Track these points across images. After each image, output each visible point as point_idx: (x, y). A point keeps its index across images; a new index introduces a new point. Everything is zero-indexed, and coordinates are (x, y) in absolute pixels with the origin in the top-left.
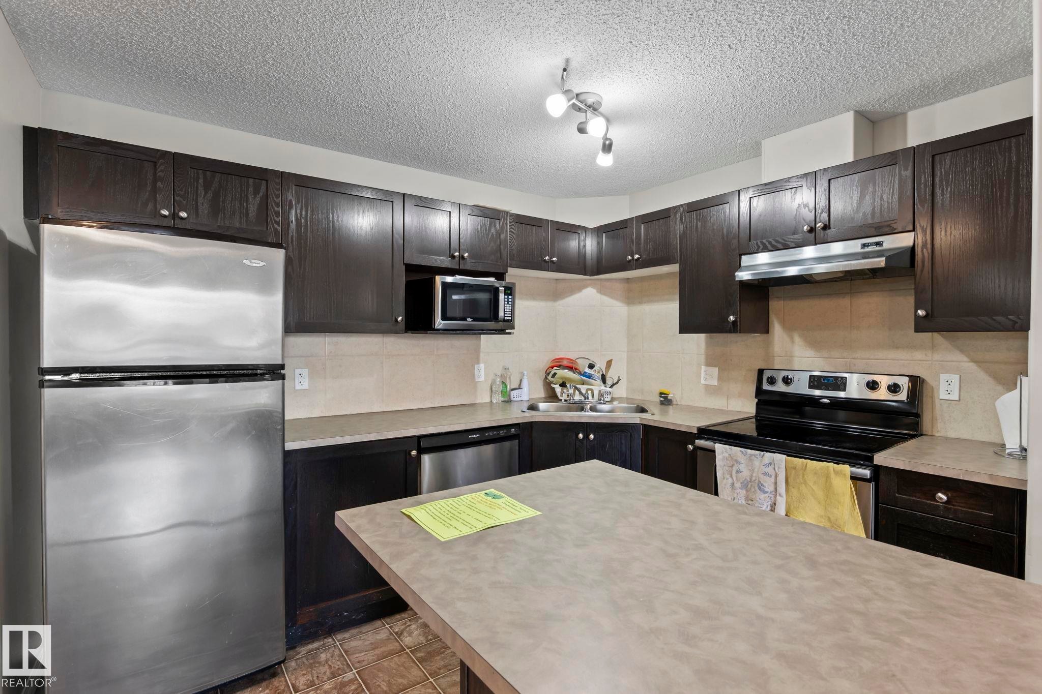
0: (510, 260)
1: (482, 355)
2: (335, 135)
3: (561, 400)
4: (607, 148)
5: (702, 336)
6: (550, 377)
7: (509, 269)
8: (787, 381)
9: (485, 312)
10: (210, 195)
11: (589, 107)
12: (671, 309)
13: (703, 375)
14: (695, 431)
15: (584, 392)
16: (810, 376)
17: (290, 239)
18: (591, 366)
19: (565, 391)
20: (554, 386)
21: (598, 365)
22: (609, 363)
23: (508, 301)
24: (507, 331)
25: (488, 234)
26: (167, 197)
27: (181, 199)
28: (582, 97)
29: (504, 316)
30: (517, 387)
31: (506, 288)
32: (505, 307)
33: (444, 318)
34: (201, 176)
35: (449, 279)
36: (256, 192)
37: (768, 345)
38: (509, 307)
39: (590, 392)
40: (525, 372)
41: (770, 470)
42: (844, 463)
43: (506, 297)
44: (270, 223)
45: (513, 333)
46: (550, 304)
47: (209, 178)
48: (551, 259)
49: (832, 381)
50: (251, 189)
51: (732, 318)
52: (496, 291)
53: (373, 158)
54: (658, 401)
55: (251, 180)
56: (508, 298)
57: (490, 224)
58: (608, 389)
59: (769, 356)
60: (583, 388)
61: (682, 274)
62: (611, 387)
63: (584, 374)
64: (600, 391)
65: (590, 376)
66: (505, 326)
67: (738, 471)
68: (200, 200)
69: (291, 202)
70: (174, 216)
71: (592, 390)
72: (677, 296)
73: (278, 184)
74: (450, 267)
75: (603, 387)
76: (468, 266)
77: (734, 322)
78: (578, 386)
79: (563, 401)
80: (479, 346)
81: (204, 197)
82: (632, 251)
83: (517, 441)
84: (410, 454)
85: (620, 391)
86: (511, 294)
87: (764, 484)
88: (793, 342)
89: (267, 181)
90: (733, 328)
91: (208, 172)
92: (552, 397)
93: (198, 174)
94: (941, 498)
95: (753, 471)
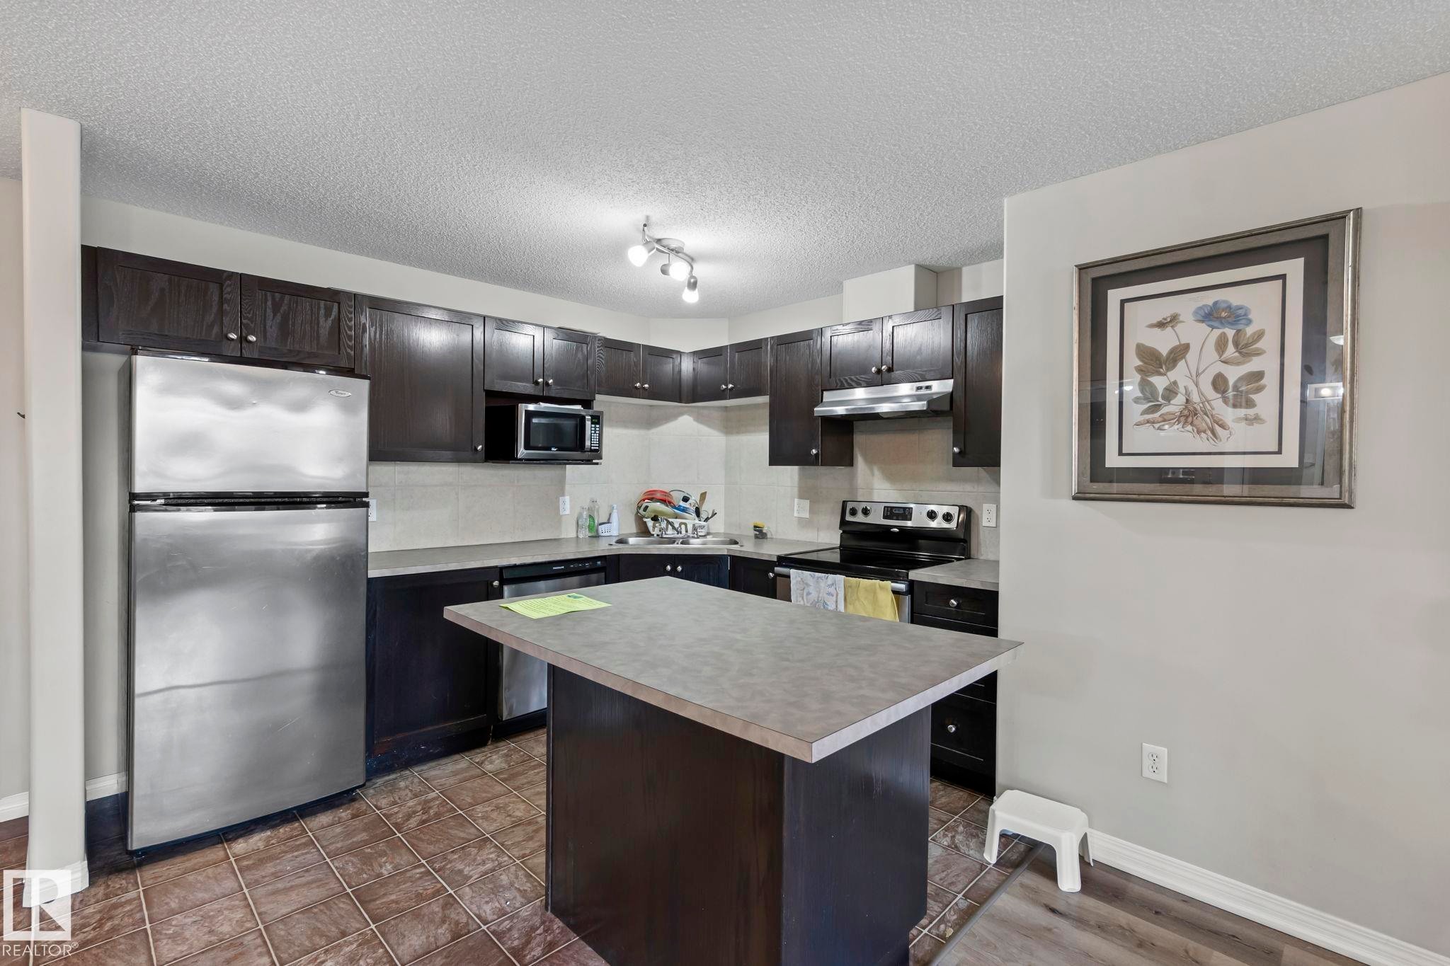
0: (599, 386)
1: (567, 487)
2: (410, 253)
3: (653, 535)
4: (693, 285)
5: (796, 468)
6: (641, 511)
7: (598, 397)
8: (866, 512)
9: (569, 440)
10: (279, 317)
11: (672, 250)
12: (761, 440)
13: (796, 508)
14: (775, 560)
15: (677, 525)
16: (885, 507)
17: (363, 364)
18: (686, 499)
19: (657, 525)
20: (645, 520)
21: (693, 498)
22: (703, 496)
23: (595, 430)
24: (594, 461)
25: (575, 359)
26: (235, 319)
27: (249, 322)
28: (664, 243)
29: (591, 446)
30: (606, 521)
31: (593, 417)
32: (591, 436)
33: (527, 447)
34: (269, 298)
35: (531, 407)
36: (327, 315)
37: (852, 478)
38: (596, 436)
39: (683, 526)
40: (615, 506)
41: (832, 590)
42: (887, 580)
43: (593, 426)
44: (342, 347)
45: (601, 464)
46: (643, 432)
47: (277, 300)
48: (642, 385)
49: (902, 511)
50: (322, 311)
51: (814, 451)
52: (583, 419)
53: (449, 274)
54: (753, 535)
55: (322, 303)
56: (595, 427)
57: (577, 348)
58: (703, 523)
59: (853, 488)
60: (676, 522)
61: (772, 406)
62: (707, 520)
63: (679, 508)
64: (694, 525)
65: (684, 510)
66: (592, 456)
67: (809, 594)
68: (269, 323)
69: (364, 324)
70: (243, 339)
71: (686, 524)
72: (768, 428)
73: (350, 307)
74: (533, 393)
75: (697, 521)
76: (553, 394)
77: (817, 455)
78: (670, 520)
79: (655, 535)
80: (564, 477)
81: (272, 320)
82: (726, 381)
83: (604, 573)
84: (492, 585)
85: (718, 525)
86: (598, 423)
87: (828, 603)
88: (873, 475)
89: (339, 303)
90: (814, 461)
91: (277, 294)
92: (644, 532)
93: (266, 295)
94: (953, 604)
95: (819, 592)
